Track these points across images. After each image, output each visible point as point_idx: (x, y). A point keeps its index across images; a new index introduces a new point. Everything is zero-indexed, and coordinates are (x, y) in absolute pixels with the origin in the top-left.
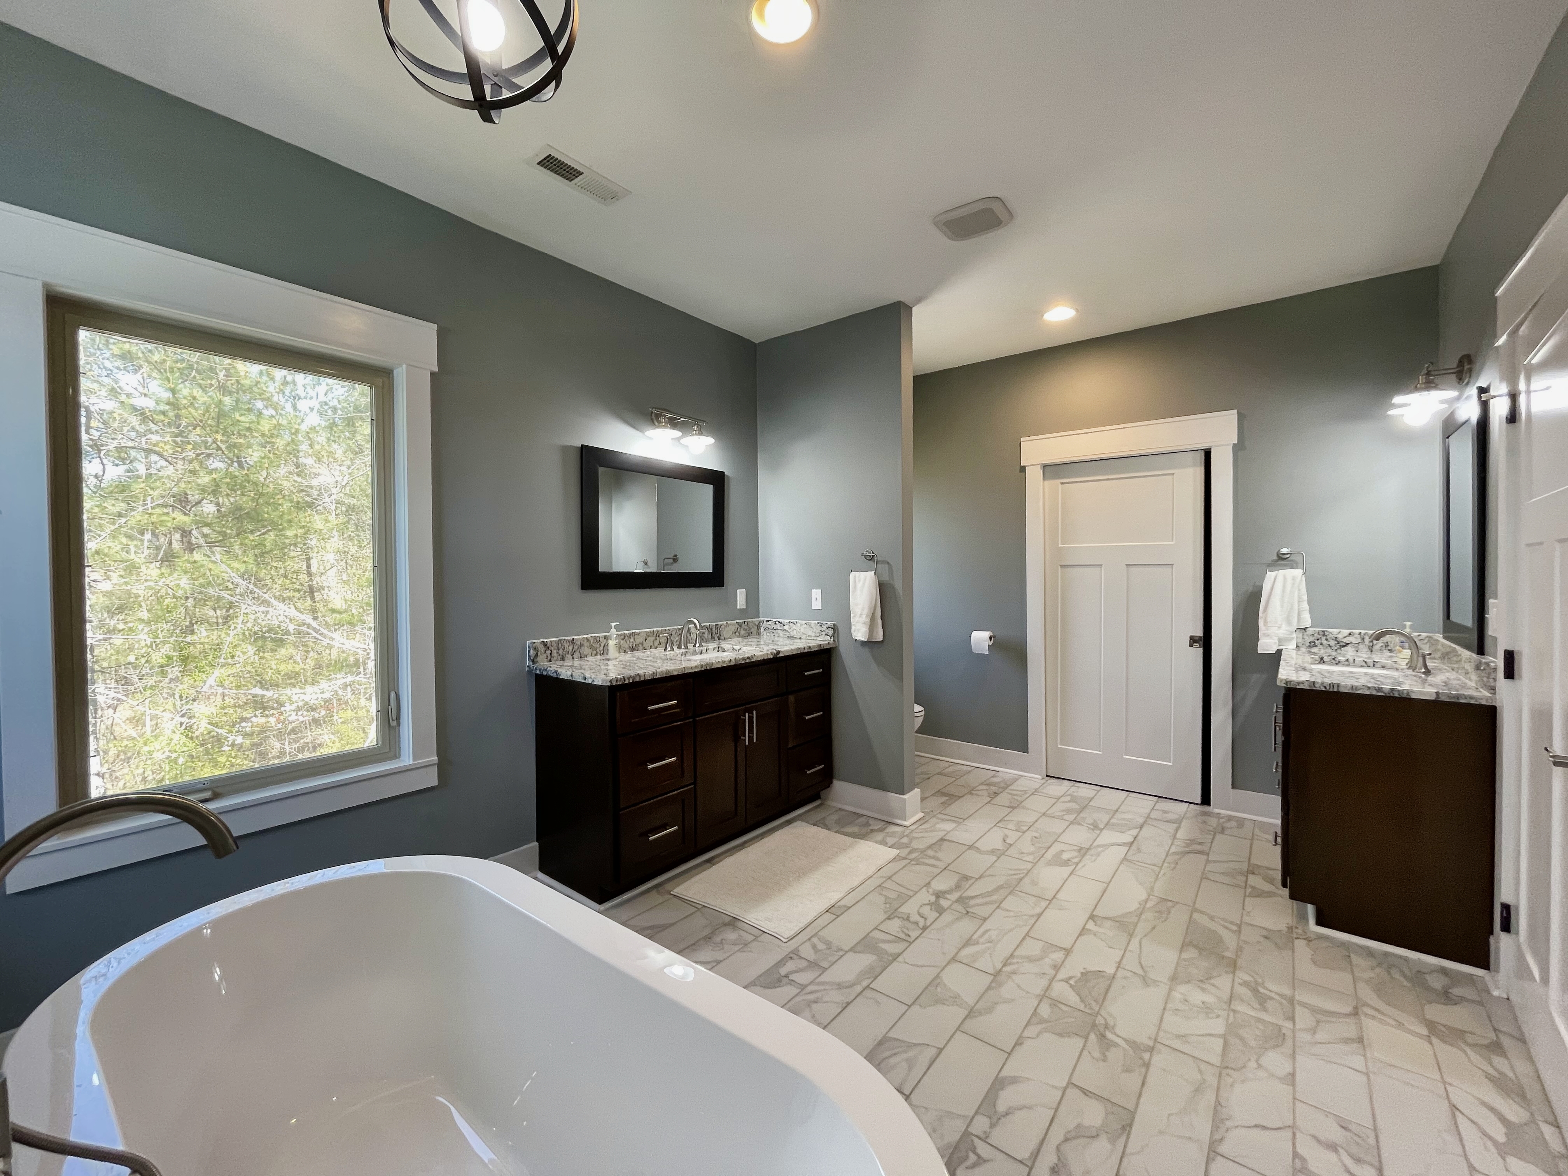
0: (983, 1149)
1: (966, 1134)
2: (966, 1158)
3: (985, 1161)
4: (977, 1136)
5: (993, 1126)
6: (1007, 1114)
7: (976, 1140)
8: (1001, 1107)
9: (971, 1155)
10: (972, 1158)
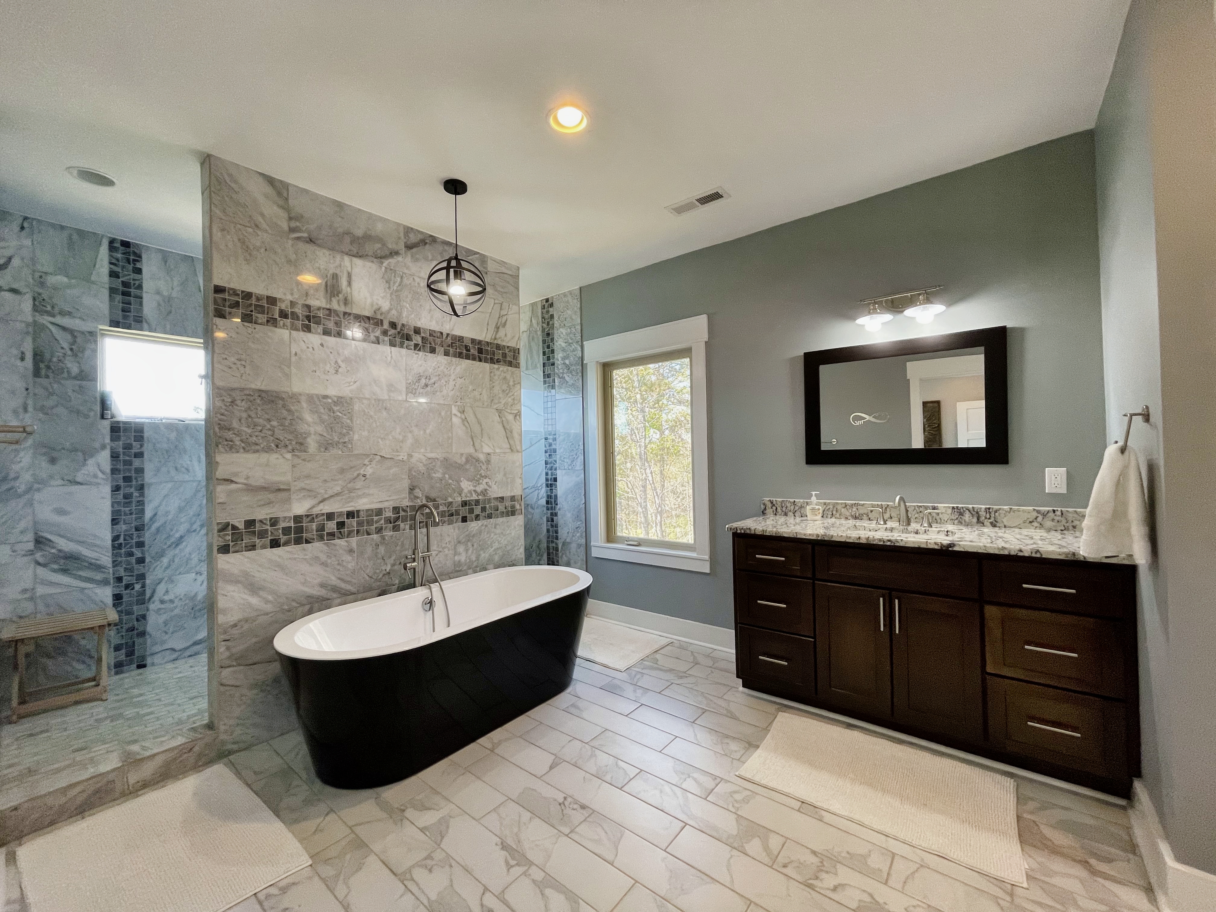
0: (517, 871)
1: (531, 863)
2: (513, 858)
3: (508, 870)
4: (527, 870)
5: (534, 881)
6: (542, 894)
7: (526, 868)
8: (548, 892)
9: (515, 862)
10: (513, 862)
